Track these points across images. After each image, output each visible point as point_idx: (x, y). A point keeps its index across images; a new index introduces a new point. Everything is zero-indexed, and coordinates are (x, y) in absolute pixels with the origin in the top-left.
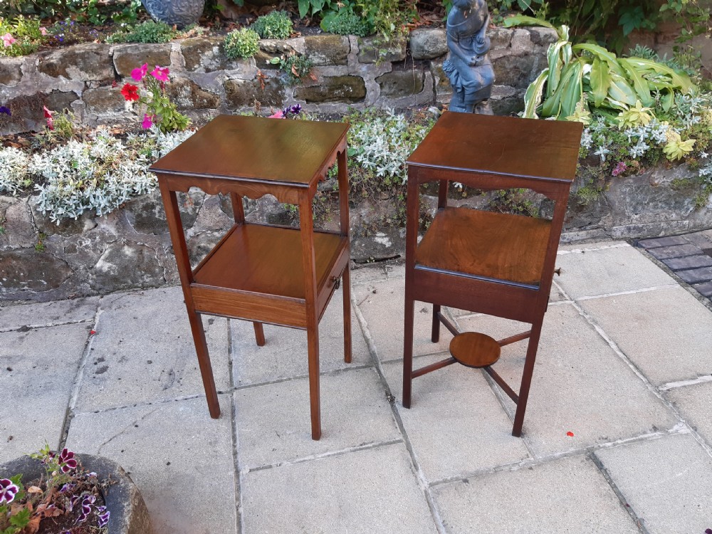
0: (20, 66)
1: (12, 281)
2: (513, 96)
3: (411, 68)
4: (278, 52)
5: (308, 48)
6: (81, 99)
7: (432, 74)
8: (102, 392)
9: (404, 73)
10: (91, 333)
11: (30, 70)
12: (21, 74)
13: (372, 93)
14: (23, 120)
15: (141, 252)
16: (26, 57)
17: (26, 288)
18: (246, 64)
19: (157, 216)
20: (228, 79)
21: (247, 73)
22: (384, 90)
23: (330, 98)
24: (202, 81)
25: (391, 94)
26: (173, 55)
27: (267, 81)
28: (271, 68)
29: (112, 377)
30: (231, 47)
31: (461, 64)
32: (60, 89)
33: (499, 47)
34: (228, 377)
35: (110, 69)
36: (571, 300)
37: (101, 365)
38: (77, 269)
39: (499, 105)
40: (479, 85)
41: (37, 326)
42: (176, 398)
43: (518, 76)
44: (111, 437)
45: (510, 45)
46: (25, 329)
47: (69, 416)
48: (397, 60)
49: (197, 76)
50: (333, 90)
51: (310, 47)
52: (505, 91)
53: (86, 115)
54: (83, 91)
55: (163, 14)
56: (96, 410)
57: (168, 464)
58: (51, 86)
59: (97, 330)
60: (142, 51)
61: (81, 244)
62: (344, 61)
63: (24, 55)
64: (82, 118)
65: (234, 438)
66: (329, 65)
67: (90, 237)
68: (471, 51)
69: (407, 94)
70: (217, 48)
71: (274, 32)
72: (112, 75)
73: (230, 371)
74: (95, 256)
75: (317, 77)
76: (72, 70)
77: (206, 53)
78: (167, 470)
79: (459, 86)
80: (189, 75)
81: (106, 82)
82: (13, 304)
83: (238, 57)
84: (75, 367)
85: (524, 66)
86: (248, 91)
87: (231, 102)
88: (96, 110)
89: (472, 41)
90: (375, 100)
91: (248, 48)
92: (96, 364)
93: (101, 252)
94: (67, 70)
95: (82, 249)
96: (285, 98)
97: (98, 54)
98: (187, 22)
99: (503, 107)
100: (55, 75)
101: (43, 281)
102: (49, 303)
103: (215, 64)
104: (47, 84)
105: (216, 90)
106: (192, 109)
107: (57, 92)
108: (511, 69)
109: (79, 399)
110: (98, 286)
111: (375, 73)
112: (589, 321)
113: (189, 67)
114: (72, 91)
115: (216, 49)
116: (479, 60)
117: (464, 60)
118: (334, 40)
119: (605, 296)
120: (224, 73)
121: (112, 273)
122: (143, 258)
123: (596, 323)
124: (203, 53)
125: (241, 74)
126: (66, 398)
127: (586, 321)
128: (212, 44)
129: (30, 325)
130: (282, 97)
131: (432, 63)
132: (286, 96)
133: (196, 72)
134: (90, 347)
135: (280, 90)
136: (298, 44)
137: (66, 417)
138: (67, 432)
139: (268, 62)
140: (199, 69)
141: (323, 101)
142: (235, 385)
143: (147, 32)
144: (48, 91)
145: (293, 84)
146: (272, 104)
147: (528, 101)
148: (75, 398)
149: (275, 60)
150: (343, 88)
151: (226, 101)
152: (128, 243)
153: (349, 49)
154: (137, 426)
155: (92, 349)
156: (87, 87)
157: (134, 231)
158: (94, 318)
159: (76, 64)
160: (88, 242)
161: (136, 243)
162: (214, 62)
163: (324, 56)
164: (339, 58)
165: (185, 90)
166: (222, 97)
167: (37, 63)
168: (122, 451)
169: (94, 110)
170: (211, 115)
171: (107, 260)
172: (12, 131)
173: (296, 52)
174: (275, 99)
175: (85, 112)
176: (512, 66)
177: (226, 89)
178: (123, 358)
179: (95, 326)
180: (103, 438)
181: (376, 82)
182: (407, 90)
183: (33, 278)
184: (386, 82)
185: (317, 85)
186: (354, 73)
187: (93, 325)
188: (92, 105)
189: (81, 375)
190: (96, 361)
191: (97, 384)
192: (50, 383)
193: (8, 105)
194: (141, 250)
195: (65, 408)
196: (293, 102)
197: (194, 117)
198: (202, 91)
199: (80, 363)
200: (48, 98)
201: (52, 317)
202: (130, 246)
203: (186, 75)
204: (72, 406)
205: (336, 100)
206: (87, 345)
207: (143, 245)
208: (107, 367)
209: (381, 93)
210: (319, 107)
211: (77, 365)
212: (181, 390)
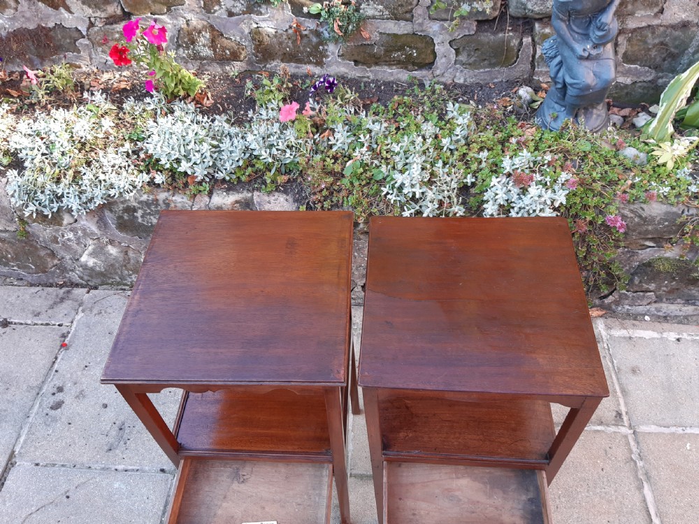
2: (650, 81)
3: (503, 30)
6: (86, 37)
7: (533, 40)
8: (49, 438)
9: (492, 37)
10: (63, 346)
12: (19, 3)
13: (444, 60)
14: (27, 56)
15: (126, 253)
17: (15, 268)
18: (278, 10)
19: (140, 220)
20: (255, 26)
21: (279, 21)
22: (460, 58)
23: (386, 61)
24: (224, 27)
25: (470, 64)
27: (305, 33)
28: (310, 18)
29: (63, 419)
31: (567, 53)
32: (63, 24)
33: (643, 13)
36: (630, 427)
37: (59, 396)
38: (63, 258)
39: (626, 91)
40: (588, 87)
41: (16, 321)
42: (117, 467)
43: (663, 56)
44: (39, 506)
45: (662, 11)
46: (5, 323)
47: (11, 461)
48: (484, 19)
49: (218, 20)
50: (391, 51)
52: (637, 73)
53: (94, 56)
54: (88, 29)
56: (37, 462)
58: (52, 19)
59: (70, 342)
61: (63, 236)
62: (408, 16)
64: (91, 59)
66: (388, 19)
67: (71, 230)
68: (586, 36)
69: (492, 65)
72: (119, 12)
74: (80, 250)
75: (371, 34)
79: (561, 81)
80: (209, 18)
81: (111, 20)
84: (34, 393)
85: (677, 43)
86: (281, 43)
87: (260, 55)
89: (590, 22)
90: (447, 69)
92: (54, 394)
93: (85, 246)
95: (64, 242)
96: (327, 57)
99: (631, 94)
100: (55, 7)
101: (31, 265)
102: (37, 289)
103: (239, 7)
104: (48, 17)
105: (241, 39)
106: (213, 60)
107: (59, 27)
108: (654, 46)
109: (25, 442)
110: (86, 278)
111: (450, 35)
112: (640, 473)
113: (208, 9)
114: (76, 28)
116: (594, 52)
117: (573, 50)
119: (680, 430)
120: (251, 19)
121: (98, 269)
122: (129, 259)
123: (648, 478)
125: (273, 22)
126: (15, 435)
127: (635, 470)
129: (11, 318)
130: (324, 54)
131: (537, 25)
132: (329, 53)
133: (216, 14)
134: (56, 366)
135: (322, 45)
137: (7, 465)
139: (306, 9)
140: (220, 12)
141: (376, 64)
144: (51, 25)
145: (336, 41)
146: (310, 62)
147: (665, 104)
148: (22, 440)
149: (315, 8)
150: (405, 50)
151: (253, 54)
152: (111, 242)
154: (68, 497)
155: (56, 371)
156: (92, 25)
157: (117, 232)
158: (72, 322)
160: (71, 235)
161: (120, 243)
162: (239, 5)
163: (381, 7)
164: (402, 12)
165: (204, 37)
166: (248, 49)
169: (102, 52)
170: (235, 69)
171: (90, 255)
174: (315, 56)
175: (93, 53)
176: (657, 41)
177: (254, 39)
178: (81, 392)
179: (70, 335)
180: (32, 506)
181: (451, 46)
182: (494, 61)
183: (21, 261)
184: (464, 48)
185: (369, 43)
186: (421, 31)
187: (69, 333)
188: (100, 46)
189: (37, 406)
190: (55, 390)
191: (46, 425)
192: (5, 411)
193: (8, 38)
194: (127, 252)
195: (10, 451)
196: (337, 62)
197: (216, 69)
198: (224, 40)
199: (40, 389)
200: (52, 33)
201: (33, 312)
202: (114, 246)
203: (204, 17)
204: (17, 450)
205: (394, 65)
206: (54, 362)
207: (128, 246)
208: (63, 402)
209: (456, 61)
210: (371, 71)
211: (37, 390)
212: (124, 456)
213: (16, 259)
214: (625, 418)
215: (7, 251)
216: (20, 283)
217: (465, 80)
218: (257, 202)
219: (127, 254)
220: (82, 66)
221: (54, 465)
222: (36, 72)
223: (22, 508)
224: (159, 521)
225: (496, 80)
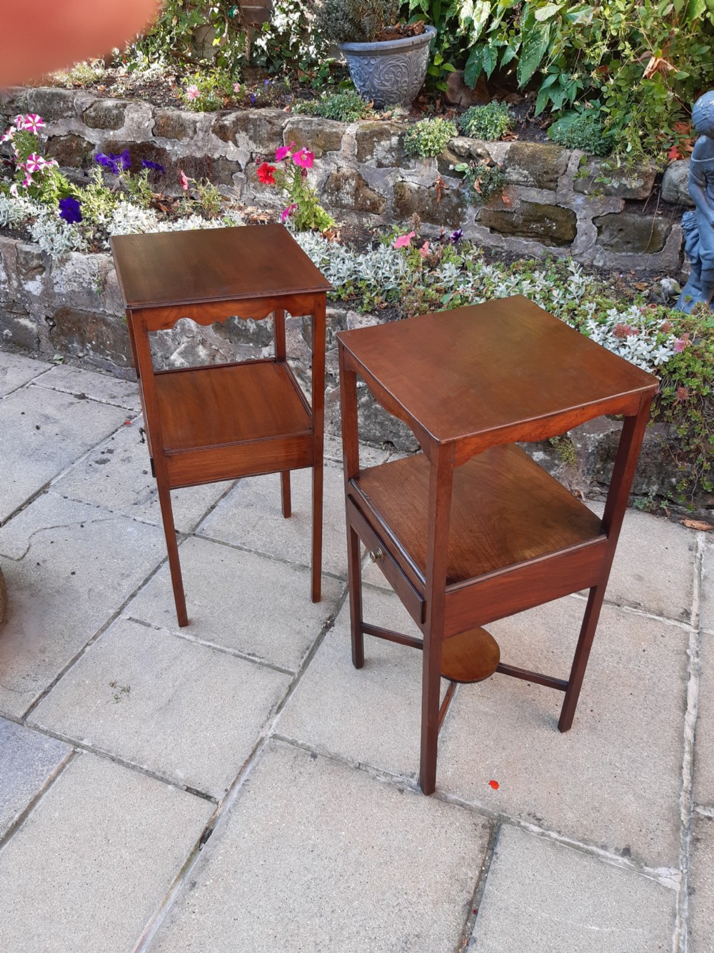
0: (197, 122)
1: (98, 346)
3: (651, 213)
4: (469, 156)
5: (509, 157)
6: (243, 171)
8: (85, 481)
9: (639, 219)
10: (127, 424)
11: (204, 129)
12: (195, 132)
13: (584, 238)
16: (206, 114)
17: (109, 358)
18: (425, 165)
20: (400, 179)
21: (425, 177)
22: (602, 237)
23: (523, 232)
24: (371, 177)
25: (612, 246)
26: (345, 138)
27: (446, 192)
28: (455, 177)
29: (104, 472)
30: (412, 140)
31: (703, 222)
32: (227, 157)
34: (198, 520)
35: (279, 143)
36: (697, 627)
37: (107, 456)
41: (93, 398)
44: (55, 525)
46: (82, 397)
47: (44, 490)
48: (633, 197)
49: (367, 170)
50: (530, 221)
51: (512, 158)
53: (245, 192)
54: (247, 164)
55: (364, 86)
56: (66, 495)
57: (73, 573)
58: (219, 150)
60: (313, 128)
62: (552, 185)
63: (205, 111)
64: (241, 195)
65: (146, 581)
66: (532, 186)
69: (636, 250)
70: (397, 138)
71: (479, 129)
73: (206, 514)
74: (172, 347)
75: (512, 200)
76: (242, 136)
77: (382, 143)
78: (68, 577)
79: (696, 255)
80: (359, 167)
81: (270, 157)
82: (93, 371)
83: (416, 155)
84: (86, 449)
86: (421, 200)
87: (398, 210)
88: (255, 188)
90: (587, 248)
91: (430, 144)
92: (103, 453)
93: (179, 344)
94: (237, 136)
95: (162, 335)
96: (464, 220)
97: (270, 123)
98: (391, 100)
100: (225, 139)
101: (124, 356)
102: (121, 381)
103: (390, 159)
104: (216, 148)
105: (384, 191)
106: (352, 209)
107: (224, 159)
109: (63, 479)
111: (594, 210)
112: (691, 667)
113: (360, 157)
114: (237, 162)
115: (395, 140)
117: (707, 218)
118: (550, 152)
120: (398, 172)
124: (379, 142)
125: (418, 177)
126: (56, 472)
127: (685, 664)
128: (392, 132)
129: (88, 394)
130: (461, 217)
132: (466, 217)
133: (366, 164)
134: (114, 436)
135: (461, 207)
136: (498, 150)
137: (40, 490)
138: (30, 503)
139: (451, 167)
140: (371, 162)
141: (513, 234)
142: (197, 532)
143: (334, 105)
144: (216, 156)
145: (475, 204)
146: (446, 224)
148: (60, 477)
149: (462, 166)
150: (544, 222)
151: (393, 208)
152: (203, 342)
153: (564, 168)
155: (113, 439)
156: (251, 160)
157: (212, 333)
159: (246, 131)
161: (211, 345)
162: (389, 156)
163: (526, 172)
164: (547, 180)
165: (350, 184)
166: (388, 204)
167: (212, 124)
168: (52, 542)
169: (254, 188)
170: (371, 221)
171: (181, 354)
172: (175, 193)
173: (491, 161)
174: (452, 219)
175: (245, 188)
177: (396, 193)
178: (128, 458)
179: (136, 419)
180: (48, 523)
181: (594, 223)
182: (638, 245)
183: (116, 350)
184: (607, 226)
185: (509, 210)
186: (565, 204)
187: (136, 416)
188: (253, 182)
189: (83, 458)
190: (106, 450)
191: (87, 472)
192: (55, 453)
193: (176, 164)
194: (214, 356)
195: (46, 482)
196: (473, 226)
197: (353, 219)
198: (368, 190)
199: (93, 447)
200: (214, 164)
201: (111, 394)
202: (205, 347)
203: (355, 166)
204: (53, 482)
205: (531, 237)
206: (113, 433)
207: (218, 350)
208: (109, 461)
209: (597, 240)
210: (506, 241)
211: (89, 448)
212: (146, 511)
213: (113, 347)
214: (693, 618)
215: (108, 337)
216: (108, 373)
217: (605, 264)
218: (349, 320)
219: (213, 359)
220: (232, 200)
221: (81, 502)
222: (190, 179)
223: (39, 522)
224: (157, 565)
225: (638, 268)
